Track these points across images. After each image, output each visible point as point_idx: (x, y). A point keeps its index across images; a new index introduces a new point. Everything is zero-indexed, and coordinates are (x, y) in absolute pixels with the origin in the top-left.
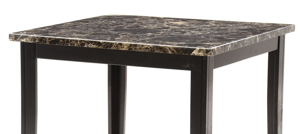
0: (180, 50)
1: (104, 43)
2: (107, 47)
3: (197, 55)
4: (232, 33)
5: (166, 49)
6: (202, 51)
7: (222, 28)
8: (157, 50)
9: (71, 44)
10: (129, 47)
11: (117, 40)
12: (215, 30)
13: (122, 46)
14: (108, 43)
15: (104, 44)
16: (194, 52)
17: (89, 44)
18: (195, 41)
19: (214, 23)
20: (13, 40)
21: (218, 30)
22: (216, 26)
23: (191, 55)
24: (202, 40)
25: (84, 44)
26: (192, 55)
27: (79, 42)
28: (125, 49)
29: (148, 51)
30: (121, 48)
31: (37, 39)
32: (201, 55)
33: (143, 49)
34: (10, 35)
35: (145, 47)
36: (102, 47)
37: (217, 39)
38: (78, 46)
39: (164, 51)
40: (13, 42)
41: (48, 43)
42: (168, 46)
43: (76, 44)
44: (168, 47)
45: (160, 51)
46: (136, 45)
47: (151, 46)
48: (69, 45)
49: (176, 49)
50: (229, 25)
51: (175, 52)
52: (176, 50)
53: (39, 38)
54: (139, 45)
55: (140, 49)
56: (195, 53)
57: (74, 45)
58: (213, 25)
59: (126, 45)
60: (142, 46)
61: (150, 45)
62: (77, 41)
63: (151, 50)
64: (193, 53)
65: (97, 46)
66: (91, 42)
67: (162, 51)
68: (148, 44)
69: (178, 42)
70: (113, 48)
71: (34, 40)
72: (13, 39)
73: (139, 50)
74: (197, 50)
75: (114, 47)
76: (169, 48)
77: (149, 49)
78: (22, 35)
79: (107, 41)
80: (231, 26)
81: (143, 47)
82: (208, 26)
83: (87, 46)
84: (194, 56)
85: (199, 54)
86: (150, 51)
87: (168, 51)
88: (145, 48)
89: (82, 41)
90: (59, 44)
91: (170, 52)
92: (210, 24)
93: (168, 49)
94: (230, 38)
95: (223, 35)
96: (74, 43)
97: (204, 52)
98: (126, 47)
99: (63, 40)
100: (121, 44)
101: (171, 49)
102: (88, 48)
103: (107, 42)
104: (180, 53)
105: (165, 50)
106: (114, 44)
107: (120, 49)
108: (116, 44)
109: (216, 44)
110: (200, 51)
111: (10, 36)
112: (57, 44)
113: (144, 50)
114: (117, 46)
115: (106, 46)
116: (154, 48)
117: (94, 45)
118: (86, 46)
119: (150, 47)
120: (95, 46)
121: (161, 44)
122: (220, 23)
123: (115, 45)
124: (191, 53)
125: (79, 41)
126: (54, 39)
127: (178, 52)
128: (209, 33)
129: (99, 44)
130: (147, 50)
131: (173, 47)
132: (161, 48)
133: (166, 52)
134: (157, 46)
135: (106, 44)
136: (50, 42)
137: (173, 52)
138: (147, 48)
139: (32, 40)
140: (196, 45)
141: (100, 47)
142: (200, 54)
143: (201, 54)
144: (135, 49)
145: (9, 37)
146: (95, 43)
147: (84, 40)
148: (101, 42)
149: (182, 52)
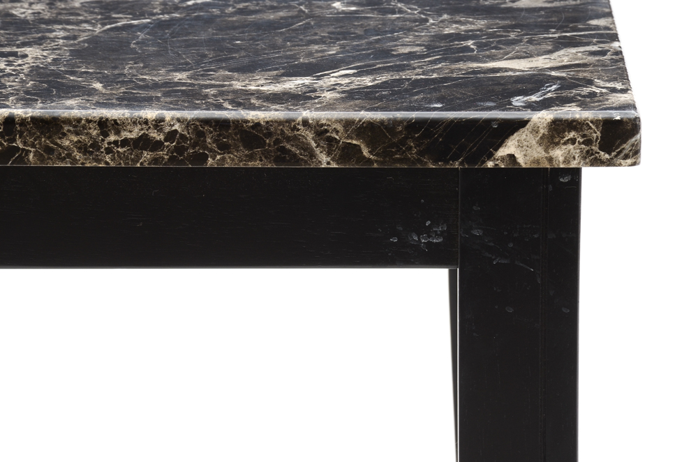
0: (403, 142)
3: (538, 161)
5: (294, 138)
6: (572, 135)
8: (224, 148)
16: (509, 148)
23: (491, 165)
26: (496, 169)
29: (155, 160)
32: (566, 161)
33: (109, 151)
35: (125, 135)
39: (282, 155)
45: (251, 158)
46: (50, 126)
47: (177, 127)
49: (372, 132)
51: (366, 153)
52: (372, 145)
55: (83, 148)
56: (519, 150)
60: (104, 124)
61: (168, 115)
63: (179, 150)
64: (502, 152)
67: (266, 155)
68: (150, 114)
73: (78, 155)
74: (535, 131)
76: (321, 131)
77: (157, 145)
81: (112, 138)
84: (513, 173)
85: (550, 160)
86: (172, 160)
87: (312, 155)
88: (125, 142)
91: (324, 160)
93: (310, 136)
97: (588, 142)
101: (331, 140)
104: (404, 160)
105: (283, 149)
110: (556, 133)
113: (121, 157)
116: (201, 135)
119: (171, 135)
124: (490, 156)
127: (385, 155)
130: (147, 155)
131: (348, 123)
132: (252, 135)
137: (349, 152)
138: (143, 143)
142: (559, 153)
143: (566, 155)
144: (49, 150)
149: (420, 153)
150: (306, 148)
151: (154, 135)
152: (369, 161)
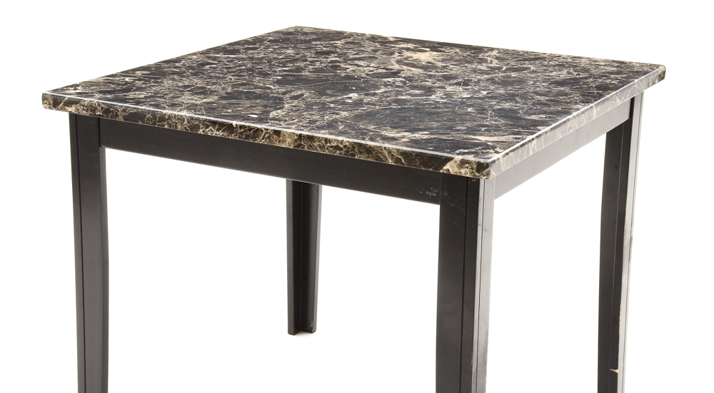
0: (414, 159)
1: (241, 127)
2: (247, 137)
3: (456, 173)
4: (537, 93)
5: (382, 153)
6: (467, 165)
7: (513, 75)
8: (361, 153)
9: (170, 125)
10: (296, 140)
11: (274, 119)
12: (498, 84)
13: (281, 138)
14: (250, 129)
15: (240, 129)
16: (447, 166)
17: (207, 127)
19: (497, 58)
20: (50, 108)
21: (505, 83)
22: (499, 69)
23: (441, 171)
24: (469, 124)
25: (197, 127)
26: (443, 173)
27: (186, 122)
28: (288, 144)
29: (340, 154)
30: (279, 142)
31: (99, 108)
32: (465, 174)
33: (327, 149)
34: (43, 94)
35: (332, 144)
36: (236, 135)
37: (505, 117)
38: (184, 130)
39: (378, 158)
40: (50, 110)
41: (121, 119)
42: (387, 145)
43: (180, 126)
44: (385, 148)
45: (368, 157)
46: (311, 138)
47: (347, 144)
48: (166, 127)
49: (405, 154)
50: (527, 64)
51: (403, 161)
52: (405, 158)
53: (102, 107)
54: (319, 139)
55: (320, 147)
56: (451, 168)
57: (176, 127)
58: (495, 63)
59: (291, 135)
60: (327, 140)
61: (345, 139)
62: (181, 119)
63: (347, 151)
64: (445, 168)
65: (225, 134)
66: (214, 123)
67: (373, 157)
68: (340, 138)
70: (260, 141)
71: (91, 111)
72: (50, 104)
73: (319, 149)
74: (456, 162)
75: (263, 139)
76: (390, 152)
77: (341, 149)
78: (69, 96)
79: (247, 124)
80: (533, 68)
81: (328, 145)
82: (483, 67)
83: (203, 131)
84: (449, 177)
85: (460, 173)
86: (345, 154)
87: (387, 159)
88: (332, 147)
89: (192, 118)
90: (143, 122)
91: (390, 162)
92: (486, 61)
93: (386, 153)
94: (533, 117)
95: (517, 102)
96: (176, 123)
97: (472, 169)
98: (289, 140)
99: (154, 114)
100: (277, 133)
101: (392, 155)
102: (205, 137)
103: (249, 126)
104: (415, 165)
105: (378, 156)
106: (262, 131)
107: (277, 144)
108: (267, 133)
109: (502, 139)
110: (463, 163)
111: (45, 97)
112: (140, 123)
113: (331, 151)
114: (269, 137)
115: (246, 135)
116: (354, 147)
117: (218, 130)
118: (201, 132)
119: (345, 146)
120: (220, 134)
121: (372, 139)
122: (508, 60)
123: (265, 135)
124: (442, 168)
125: (187, 119)
126: (135, 111)
127: (409, 163)
128: (485, 93)
129: (230, 128)
130: (338, 152)
131: (398, 150)
132: (369, 150)
133: (382, 161)
134: (360, 145)
135: (245, 131)
136: (125, 118)
137: (398, 160)
138: (337, 148)
139: (88, 109)
140: (455, 146)
141: (232, 137)
142: (463, 171)
143: (465, 172)
144: (311, 146)
145: (43, 100)
146: (221, 126)
147: (197, 116)
148: (234, 125)
149: (420, 164)
150: (385, 157)
151: (340, 145)
152: (404, 164)
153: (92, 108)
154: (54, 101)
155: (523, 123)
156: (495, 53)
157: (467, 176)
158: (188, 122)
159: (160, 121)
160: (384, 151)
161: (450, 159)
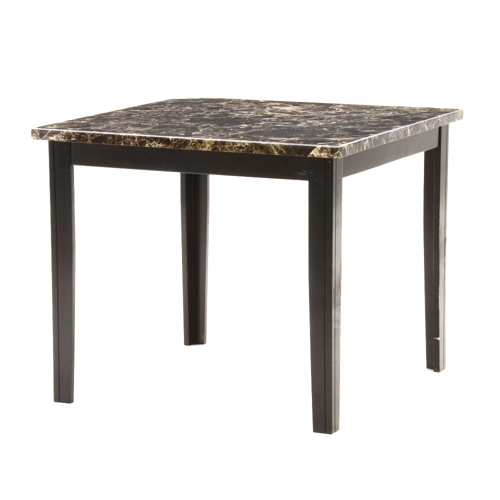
0: (291, 150)
1: (175, 140)
2: (180, 146)
3: (318, 156)
4: (370, 122)
5: (270, 148)
6: (325, 151)
7: (354, 115)
8: (256, 149)
9: (125, 143)
10: (213, 145)
11: (194, 135)
12: (343, 119)
13: (203, 145)
14: (182, 140)
16: (313, 153)
17: (151, 142)
18: (314, 136)
19: (342, 108)
20: (37, 139)
21: (348, 118)
22: (344, 113)
24: (324, 134)
25: (144, 143)
26: (310, 157)
27: (136, 140)
28: (208, 148)
29: (243, 151)
30: (202, 147)
31: (74, 136)
32: (324, 156)
33: (234, 149)
34: (32, 130)
35: (237, 145)
36: (172, 146)
37: (347, 131)
38: (135, 145)
39: (268, 152)
41: (90, 142)
42: (273, 143)
43: (132, 143)
45: (262, 152)
46: (223, 143)
47: (247, 144)
48: (122, 144)
49: (285, 148)
50: (364, 110)
51: (284, 152)
52: (285, 150)
53: (76, 135)
54: (229, 143)
55: (229, 148)
56: (315, 153)
57: (130, 144)
58: (341, 110)
59: (209, 142)
60: (233, 143)
61: (246, 142)
62: (133, 138)
63: (248, 149)
64: (311, 153)
65: (164, 145)
66: (156, 139)
67: (265, 151)
68: (243, 141)
69: (289, 137)
70: (189, 148)
71: (68, 138)
72: (37, 136)
73: (228, 150)
74: (317, 149)
75: (190, 146)
76: (275, 147)
77: (243, 148)
78: (51, 130)
79: (179, 138)
80: (368, 112)
81: (235, 146)
82: (333, 112)
83: (149, 145)
84: (313, 158)
85: (321, 156)
86: (246, 151)
87: (274, 152)
88: (237, 147)
89: (141, 137)
90: (106, 143)
91: (276, 153)
92: (335, 110)
93: (273, 148)
94: (367, 131)
95: (356, 126)
96: (129, 141)
97: (328, 152)
98: (208, 145)
99: (113, 136)
100: (201, 142)
101: (277, 149)
102: (150, 148)
104: (292, 154)
105: (268, 150)
106: (190, 141)
107: (200, 149)
108: (193, 142)
109: (346, 139)
110: (322, 150)
111: (33, 132)
112: (104, 143)
113: (237, 150)
114: (194, 145)
115: (179, 145)
116: (252, 146)
117: (159, 143)
118: (147, 145)
119: (246, 146)
120: (161, 145)
121: (263, 141)
122: (350, 108)
123: (192, 144)
124: (309, 154)
125: (137, 138)
126: (100, 135)
127: (288, 152)
128: (335, 123)
129: (167, 141)
130: (241, 150)
131: (280, 145)
132: (262, 147)
133: (270, 153)
134: (256, 144)
135: (178, 142)
136: (93, 141)
137: (281, 152)
138: (241, 147)
139: (65, 137)
140: (316, 142)
141: (169, 147)
142: (322, 154)
143: (324, 155)
144: (223, 148)
145: (32, 134)
146: (161, 140)
147: (144, 135)
148: (171, 139)
149: (295, 153)
150: (272, 150)
151: (243, 146)
152: (285, 154)
153: (68, 136)
154: (41, 134)
155: (361, 133)
156: (342, 106)
157: (325, 157)
158: (138, 140)
159: (118, 141)
160: (272, 146)
161: (314, 148)
